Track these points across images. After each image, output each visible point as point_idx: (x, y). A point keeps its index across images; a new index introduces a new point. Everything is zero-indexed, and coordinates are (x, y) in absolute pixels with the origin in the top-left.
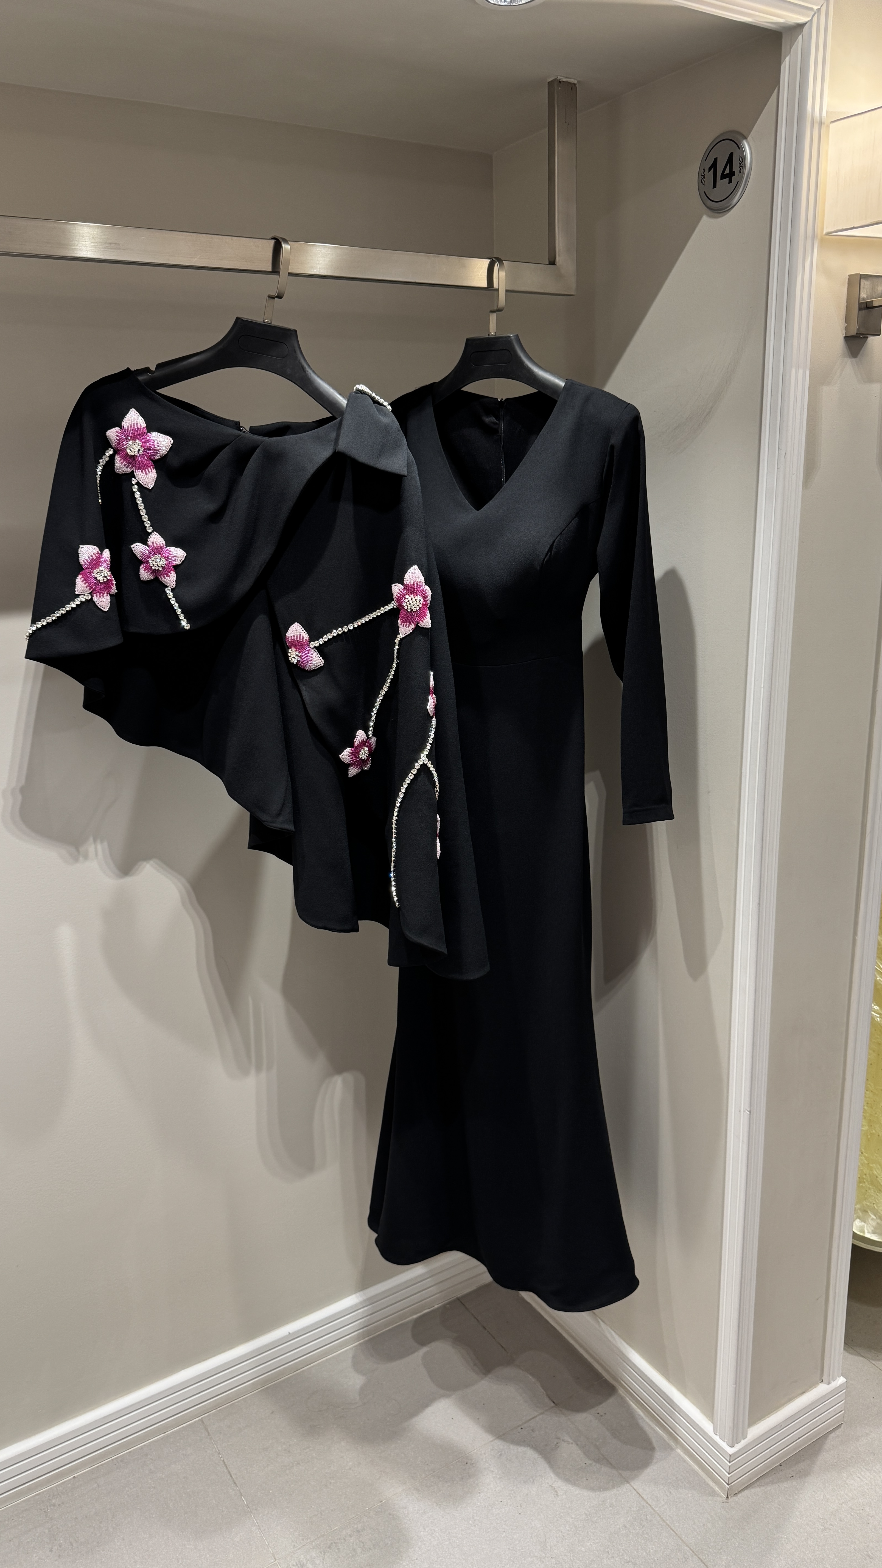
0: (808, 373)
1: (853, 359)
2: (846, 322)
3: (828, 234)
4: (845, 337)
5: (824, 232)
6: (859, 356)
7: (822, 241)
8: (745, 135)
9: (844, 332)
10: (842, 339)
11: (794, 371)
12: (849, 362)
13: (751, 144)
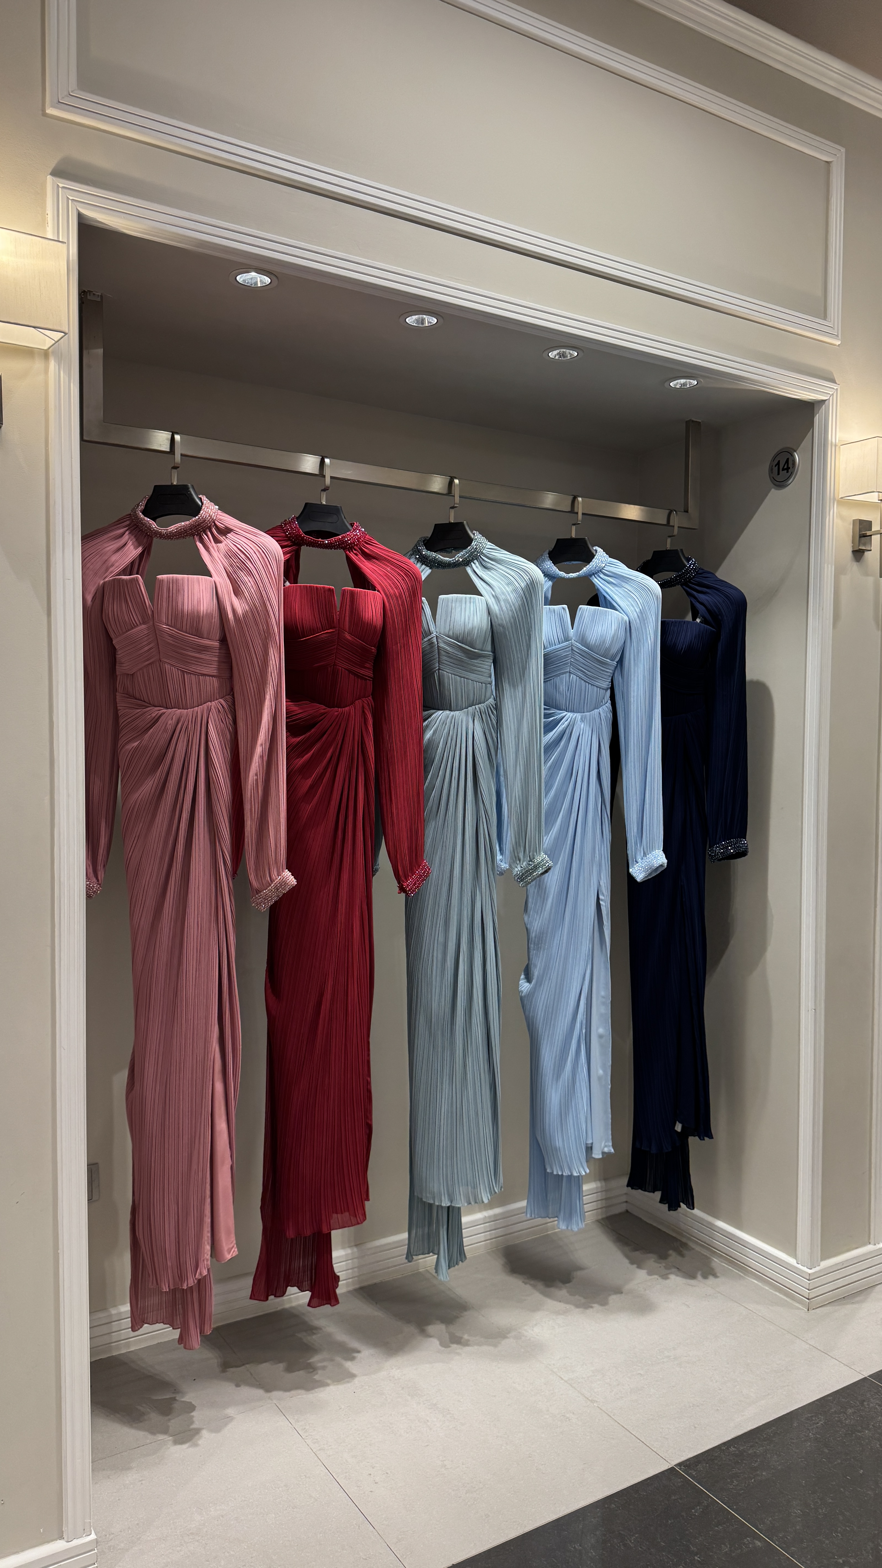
0: (833, 567)
1: (857, 563)
2: (853, 543)
3: (842, 498)
4: (853, 551)
5: (840, 497)
6: (861, 560)
7: (838, 502)
8: (795, 449)
9: (852, 548)
10: (851, 552)
11: (826, 565)
12: (855, 564)
13: (798, 453)
